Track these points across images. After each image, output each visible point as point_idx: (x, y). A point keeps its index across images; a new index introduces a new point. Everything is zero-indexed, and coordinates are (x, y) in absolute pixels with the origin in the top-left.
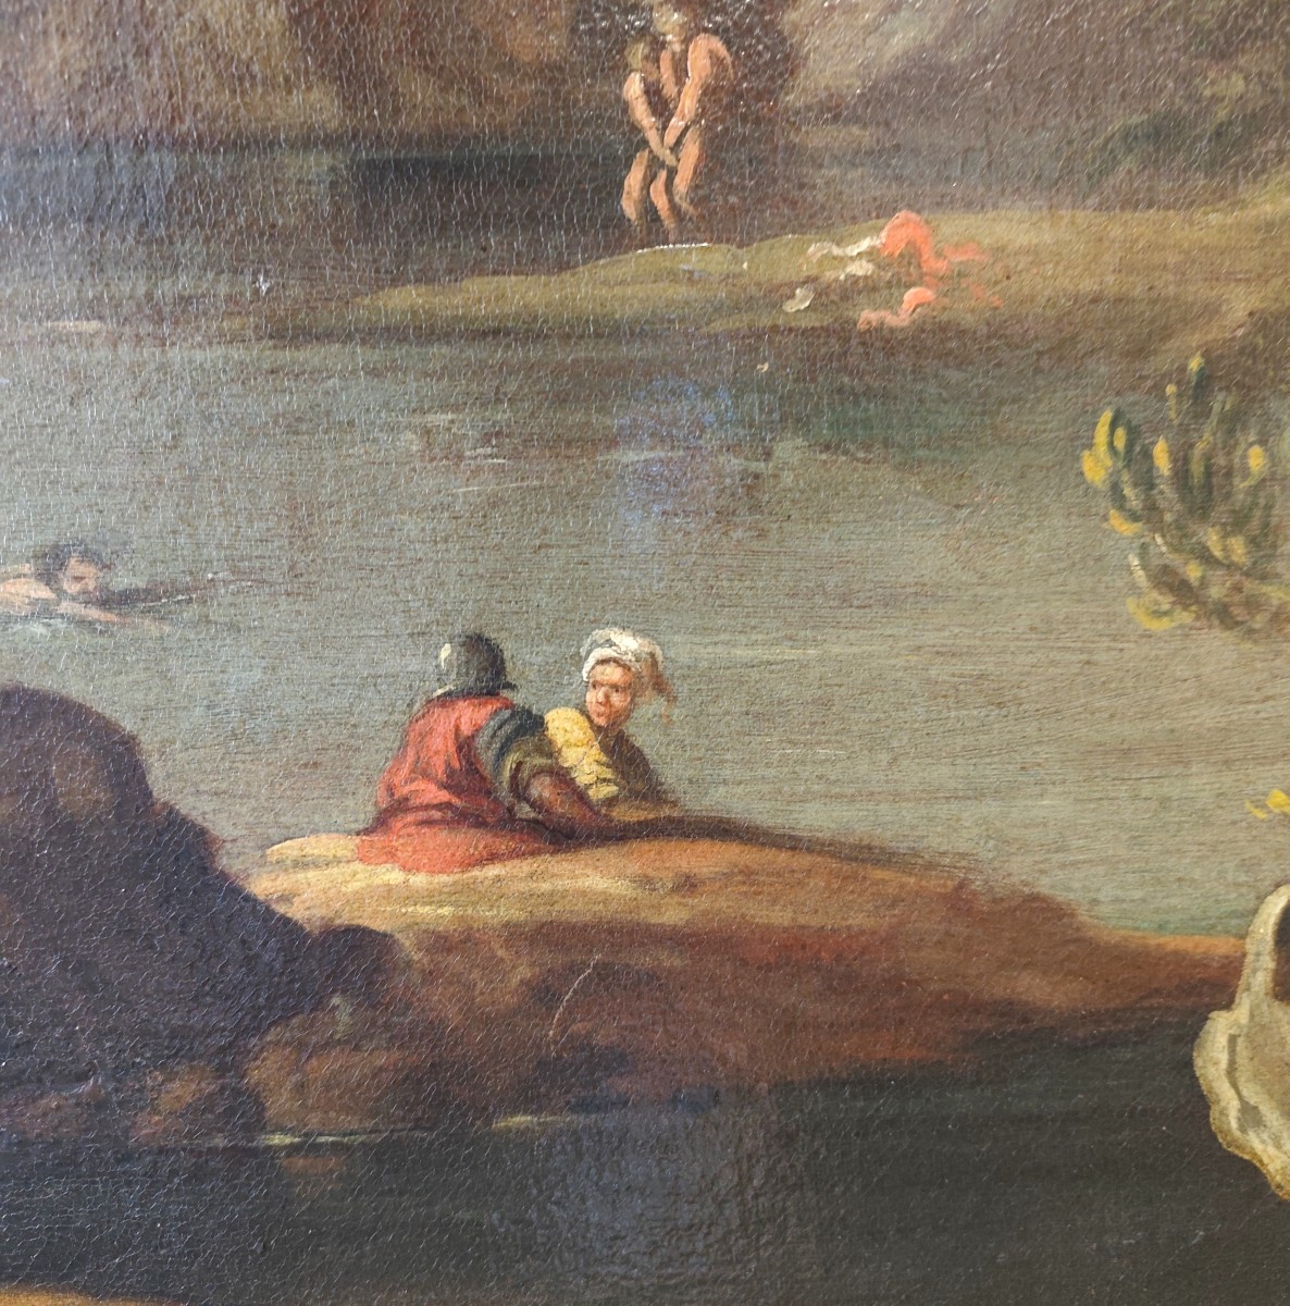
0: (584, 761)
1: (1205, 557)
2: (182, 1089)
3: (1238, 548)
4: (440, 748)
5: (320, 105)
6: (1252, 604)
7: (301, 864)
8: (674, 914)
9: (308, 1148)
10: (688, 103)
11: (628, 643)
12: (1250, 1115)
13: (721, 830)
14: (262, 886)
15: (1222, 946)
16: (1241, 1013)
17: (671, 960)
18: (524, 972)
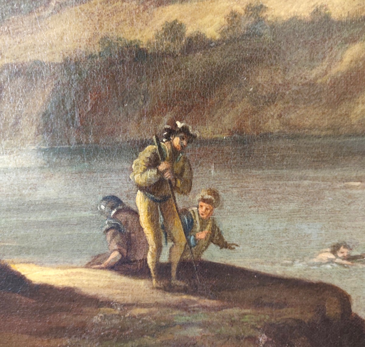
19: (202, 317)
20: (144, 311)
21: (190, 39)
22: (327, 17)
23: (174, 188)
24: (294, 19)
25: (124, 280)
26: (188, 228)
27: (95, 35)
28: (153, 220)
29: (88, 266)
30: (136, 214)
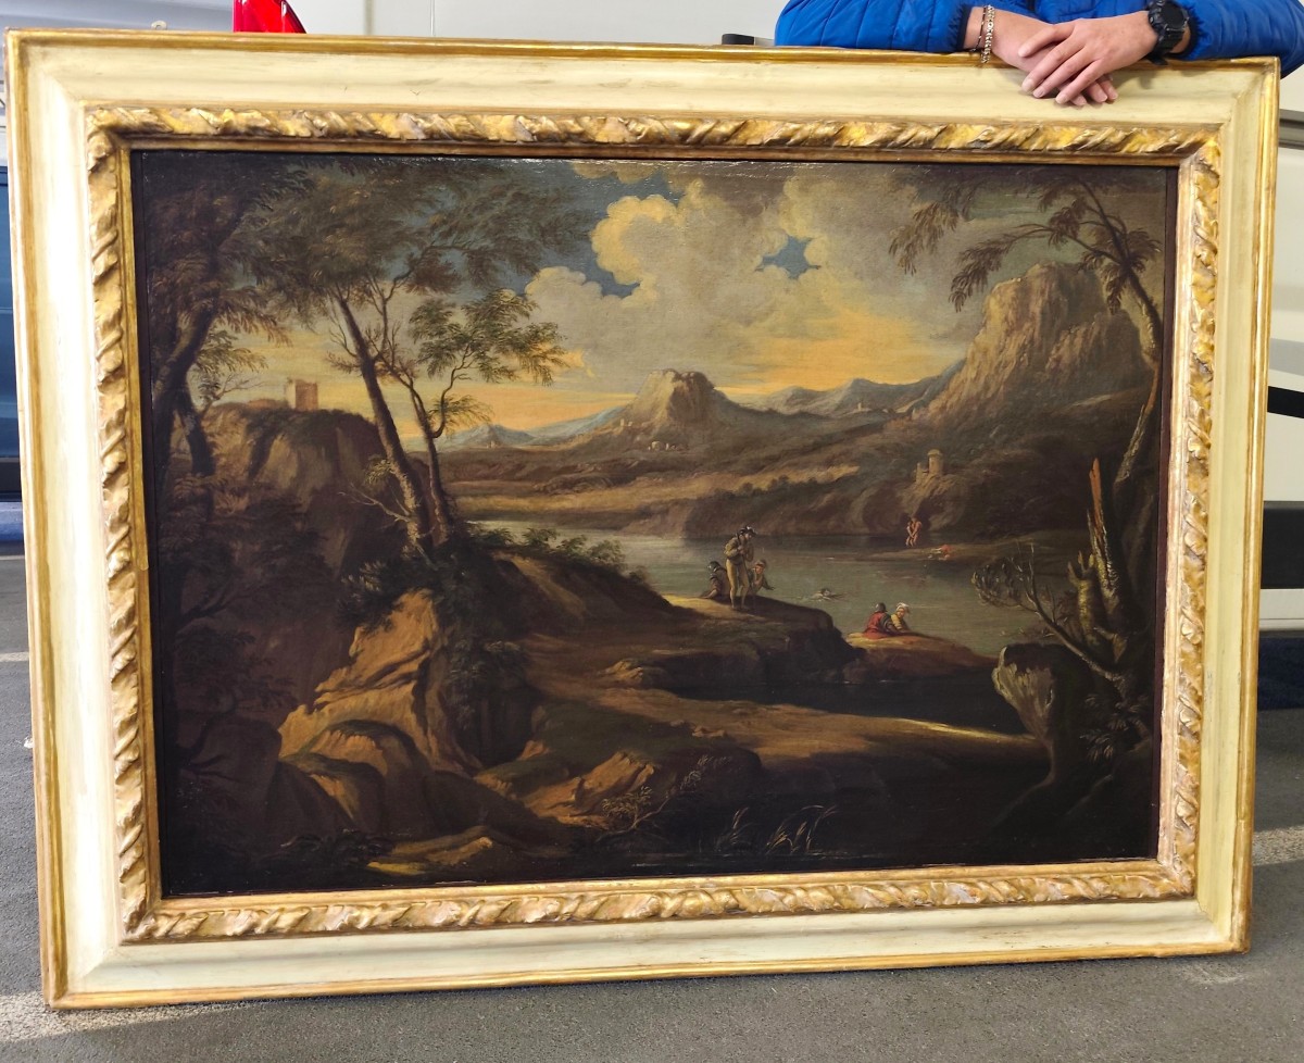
0: (896, 622)
1: (990, 595)
2: (832, 673)
3: (995, 594)
4: (876, 620)
5: (866, 530)
6: (998, 603)
7: (854, 638)
8: (909, 648)
9: (850, 684)
10: (916, 530)
11: (904, 605)
12: (1001, 687)
13: (917, 635)
14: (848, 641)
15: (995, 657)
16: (999, 669)
17: (909, 655)
18: (886, 656)
19: (757, 626)
20: (727, 622)
21: (755, 491)
22: (815, 482)
23: (745, 558)
24: (801, 483)
25: (718, 605)
26: (751, 579)
27: (713, 488)
28: (734, 574)
29: (701, 597)
30: (726, 571)
